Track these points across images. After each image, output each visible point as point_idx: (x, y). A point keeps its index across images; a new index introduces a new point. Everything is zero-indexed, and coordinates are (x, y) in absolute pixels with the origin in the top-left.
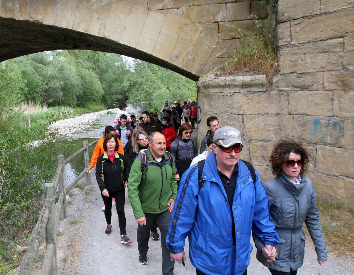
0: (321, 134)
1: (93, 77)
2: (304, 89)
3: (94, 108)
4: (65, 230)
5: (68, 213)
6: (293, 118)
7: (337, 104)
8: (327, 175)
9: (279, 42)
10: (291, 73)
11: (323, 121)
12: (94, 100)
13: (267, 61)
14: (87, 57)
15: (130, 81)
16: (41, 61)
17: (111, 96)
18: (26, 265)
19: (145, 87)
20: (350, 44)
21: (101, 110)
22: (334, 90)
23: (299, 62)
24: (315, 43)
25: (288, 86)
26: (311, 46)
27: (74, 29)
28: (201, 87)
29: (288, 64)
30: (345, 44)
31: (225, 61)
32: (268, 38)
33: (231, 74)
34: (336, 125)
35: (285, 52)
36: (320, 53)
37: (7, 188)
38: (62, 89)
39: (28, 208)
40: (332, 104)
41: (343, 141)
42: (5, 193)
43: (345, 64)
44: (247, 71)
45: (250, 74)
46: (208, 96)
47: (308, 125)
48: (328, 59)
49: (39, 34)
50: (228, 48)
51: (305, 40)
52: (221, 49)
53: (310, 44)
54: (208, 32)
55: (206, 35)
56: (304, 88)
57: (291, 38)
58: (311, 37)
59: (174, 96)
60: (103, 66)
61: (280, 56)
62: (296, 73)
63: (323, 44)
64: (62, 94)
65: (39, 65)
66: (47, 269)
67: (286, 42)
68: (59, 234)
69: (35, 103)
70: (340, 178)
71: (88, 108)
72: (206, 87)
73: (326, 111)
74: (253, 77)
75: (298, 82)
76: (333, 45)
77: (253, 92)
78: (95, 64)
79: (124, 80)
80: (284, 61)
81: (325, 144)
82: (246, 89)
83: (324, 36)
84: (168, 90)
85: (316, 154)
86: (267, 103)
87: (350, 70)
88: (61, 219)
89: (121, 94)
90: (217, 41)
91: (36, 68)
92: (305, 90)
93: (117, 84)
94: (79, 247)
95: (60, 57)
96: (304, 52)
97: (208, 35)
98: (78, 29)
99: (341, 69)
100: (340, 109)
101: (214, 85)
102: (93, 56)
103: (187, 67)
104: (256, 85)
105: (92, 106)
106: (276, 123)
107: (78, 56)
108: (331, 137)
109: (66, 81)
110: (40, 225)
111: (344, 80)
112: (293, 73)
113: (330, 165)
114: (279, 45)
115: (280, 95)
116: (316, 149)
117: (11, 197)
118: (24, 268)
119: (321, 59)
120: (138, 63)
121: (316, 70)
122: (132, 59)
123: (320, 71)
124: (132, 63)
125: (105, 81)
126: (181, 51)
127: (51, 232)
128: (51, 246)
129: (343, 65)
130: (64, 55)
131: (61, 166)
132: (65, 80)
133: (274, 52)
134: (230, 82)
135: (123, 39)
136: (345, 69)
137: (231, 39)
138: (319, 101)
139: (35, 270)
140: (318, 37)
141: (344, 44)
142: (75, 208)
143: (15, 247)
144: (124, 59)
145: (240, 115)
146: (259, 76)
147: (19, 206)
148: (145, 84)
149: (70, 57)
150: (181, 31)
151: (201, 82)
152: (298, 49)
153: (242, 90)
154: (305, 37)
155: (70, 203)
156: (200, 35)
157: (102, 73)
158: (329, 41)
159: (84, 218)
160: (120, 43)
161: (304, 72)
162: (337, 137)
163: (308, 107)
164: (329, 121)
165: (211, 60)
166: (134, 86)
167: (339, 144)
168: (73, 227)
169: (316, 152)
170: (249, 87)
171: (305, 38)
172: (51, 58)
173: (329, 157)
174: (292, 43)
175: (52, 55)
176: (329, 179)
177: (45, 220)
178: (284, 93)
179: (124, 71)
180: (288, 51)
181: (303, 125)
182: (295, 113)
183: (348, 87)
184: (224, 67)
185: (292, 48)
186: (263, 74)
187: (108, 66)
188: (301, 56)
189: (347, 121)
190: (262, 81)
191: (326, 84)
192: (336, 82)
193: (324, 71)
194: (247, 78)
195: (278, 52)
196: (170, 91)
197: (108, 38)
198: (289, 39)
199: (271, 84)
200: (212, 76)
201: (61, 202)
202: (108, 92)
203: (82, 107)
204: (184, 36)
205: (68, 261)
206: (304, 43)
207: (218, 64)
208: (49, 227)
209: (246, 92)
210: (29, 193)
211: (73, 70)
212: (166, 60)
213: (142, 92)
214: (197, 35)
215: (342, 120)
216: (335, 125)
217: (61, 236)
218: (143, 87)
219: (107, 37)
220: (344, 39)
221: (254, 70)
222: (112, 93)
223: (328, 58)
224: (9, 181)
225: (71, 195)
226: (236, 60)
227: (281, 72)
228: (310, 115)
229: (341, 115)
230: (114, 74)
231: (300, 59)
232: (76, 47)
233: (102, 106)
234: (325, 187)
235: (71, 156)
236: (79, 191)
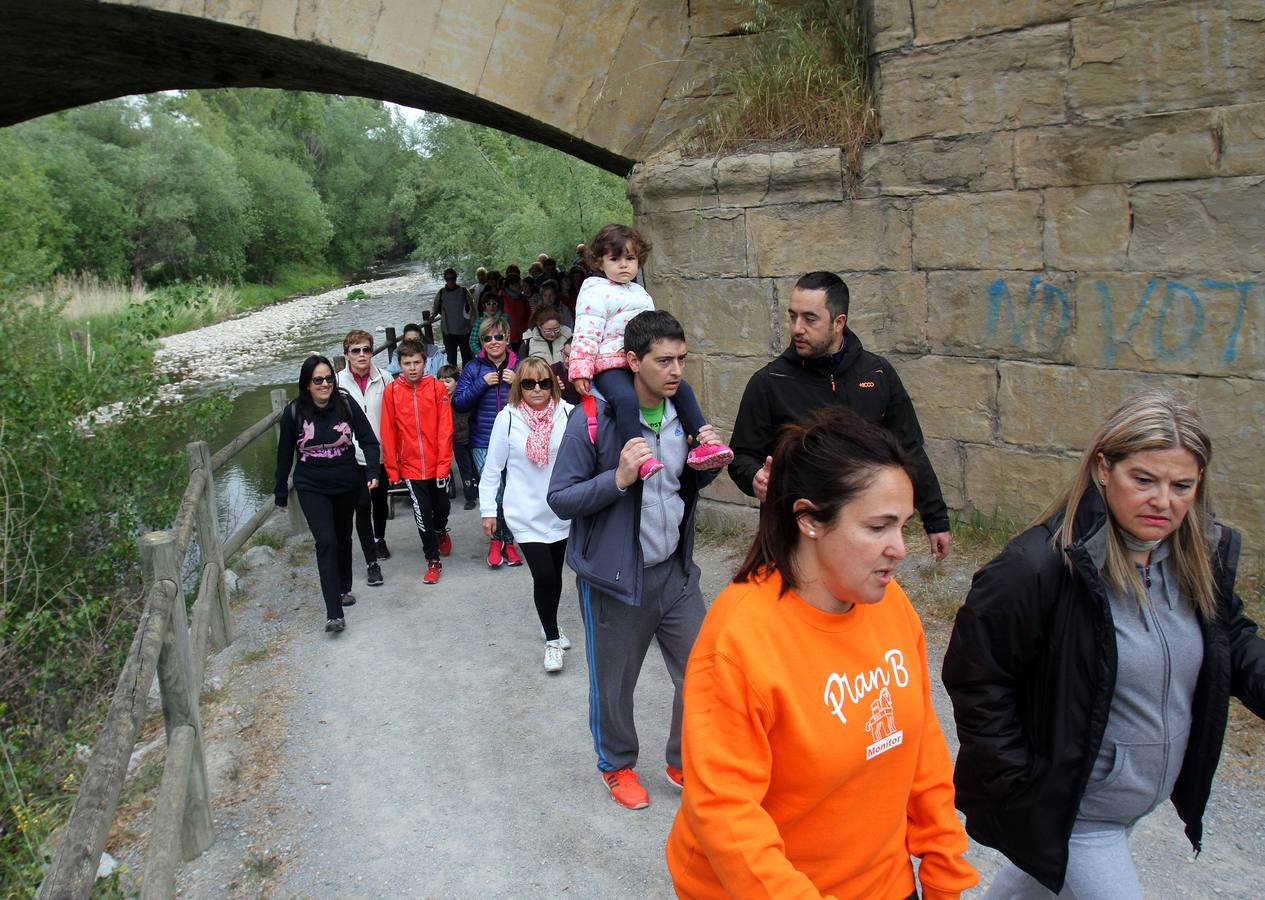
0: (1012, 325)
1: (293, 180)
2: (957, 189)
3: (307, 282)
4: (230, 681)
5: (235, 630)
6: (928, 280)
7: (1056, 232)
8: (1030, 450)
9: (875, 40)
10: (916, 139)
11: (1014, 287)
12: (302, 257)
13: (843, 103)
14: (268, 113)
15: (418, 187)
16: (112, 134)
17: (357, 241)
18: (94, 795)
19: (468, 204)
20: (1089, 42)
21: (327, 289)
22: (1044, 188)
23: (940, 102)
24: (987, 42)
25: (909, 182)
26: (973, 49)
27: (209, 17)
28: (641, 193)
29: (905, 110)
30: (1074, 42)
31: (711, 106)
32: (844, 27)
33: (731, 148)
34: (1052, 297)
35: (896, 71)
36: (1002, 73)
37: (23, 562)
38: (192, 226)
39: (102, 623)
40: (1042, 233)
41: (1074, 346)
42: (18, 580)
43: (1074, 103)
44: (783, 138)
45: (790, 145)
46: (665, 223)
47: (972, 298)
48: (1025, 92)
49: (93, 39)
50: (721, 65)
51: (953, 33)
52: (699, 68)
53: (970, 44)
54: (656, 14)
55: (650, 24)
56: (956, 186)
57: (913, 25)
58: (975, 20)
59: (563, 231)
60: (325, 140)
61: (882, 84)
62: (932, 137)
63: (1010, 42)
64: (192, 239)
65: (103, 146)
66: (174, 805)
67: (899, 39)
68: (209, 697)
69: (103, 277)
70: (1068, 456)
71: (283, 282)
72: (657, 194)
73: (1024, 255)
74: (799, 155)
75: (939, 167)
76: (1039, 46)
77: (803, 205)
78: (298, 137)
79: (399, 185)
80: (894, 102)
81: (1025, 356)
82: (781, 195)
83: (1012, 18)
84: (542, 213)
85: (999, 387)
86: (846, 236)
87: (1090, 123)
88: (214, 646)
89: (391, 232)
90: (684, 42)
91: (96, 157)
92: (961, 191)
93: (375, 201)
94: (279, 730)
95: (177, 117)
96: (953, 70)
97: (657, 23)
98: (223, 16)
99: (1065, 121)
100: (1064, 246)
101: (681, 185)
102: (287, 108)
103: (592, 131)
104: (810, 181)
105: (296, 276)
106: (876, 300)
107: (237, 112)
108: (1040, 333)
109: (204, 198)
110: (136, 667)
111: (1073, 156)
112: (923, 137)
113: (1038, 420)
114: (878, 50)
115: (886, 210)
116: (998, 373)
117: (41, 590)
118: (89, 806)
119: (1006, 92)
120: (439, 126)
121: (992, 127)
122: (421, 113)
123: (1004, 129)
124: (420, 126)
125: (335, 191)
126: (570, 80)
127: (179, 689)
128: (182, 733)
129: (1070, 109)
130: (188, 109)
131: (200, 478)
132: (199, 193)
133: (865, 74)
134: (730, 176)
135: (378, 47)
136: (1076, 121)
137: (727, 35)
138: (1004, 224)
139: (141, 814)
140: (994, 20)
141: (1071, 40)
142: (261, 610)
143: (69, 751)
144: (394, 117)
145: (765, 280)
146: (819, 152)
147: (69, 617)
148: (468, 196)
149: (211, 114)
150: (566, 13)
151: (639, 177)
152: (935, 62)
153: (768, 199)
154: (956, 21)
155: (240, 595)
156: (628, 24)
157: (323, 165)
158: (1027, 34)
159: (289, 640)
160: (370, 59)
161: (955, 133)
162: (1058, 332)
163: (970, 243)
164: (1033, 284)
165: (669, 106)
166: (431, 203)
167: (1064, 355)
168: (256, 669)
169: (999, 383)
170: (790, 189)
171: (956, 26)
172: (146, 121)
173: (1035, 394)
174: (917, 42)
175: (148, 110)
176: (1038, 461)
177: (153, 652)
178: (897, 203)
179: (394, 153)
180: (904, 69)
181: (958, 301)
182: (934, 265)
183: (1085, 176)
184: (707, 126)
185: (917, 60)
186: (832, 146)
187: (342, 140)
188: (945, 83)
189: (1084, 282)
190: (828, 167)
191: (1022, 171)
192: (1050, 163)
193: (1015, 130)
194: (783, 160)
195: (877, 74)
196: (549, 214)
197: (329, 45)
198: (908, 31)
199: (858, 176)
200: (674, 157)
201: (209, 594)
202: (349, 229)
203: (264, 283)
204: (579, 30)
205: (247, 776)
206: (953, 41)
207: (691, 119)
208: (170, 673)
209: (781, 204)
210: (101, 573)
211: (226, 157)
212: (526, 112)
213: (459, 221)
214: (620, 24)
215: (1070, 281)
216: (1049, 295)
217: (218, 702)
218: (461, 207)
219: (325, 42)
220: (1070, 27)
221: (805, 134)
222: (363, 230)
223: (1025, 88)
224: (28, 539)
225: (243, 571)
226: (747, 101)
227: (887, 138)
228: (978, 270)
229: (1068, 263)
230: (365, 168)
231: (940, 93)
232: (224, 80)
233: (330, 275)
234: (1027, 487)
235: (232, 443)
236: (269, 554)
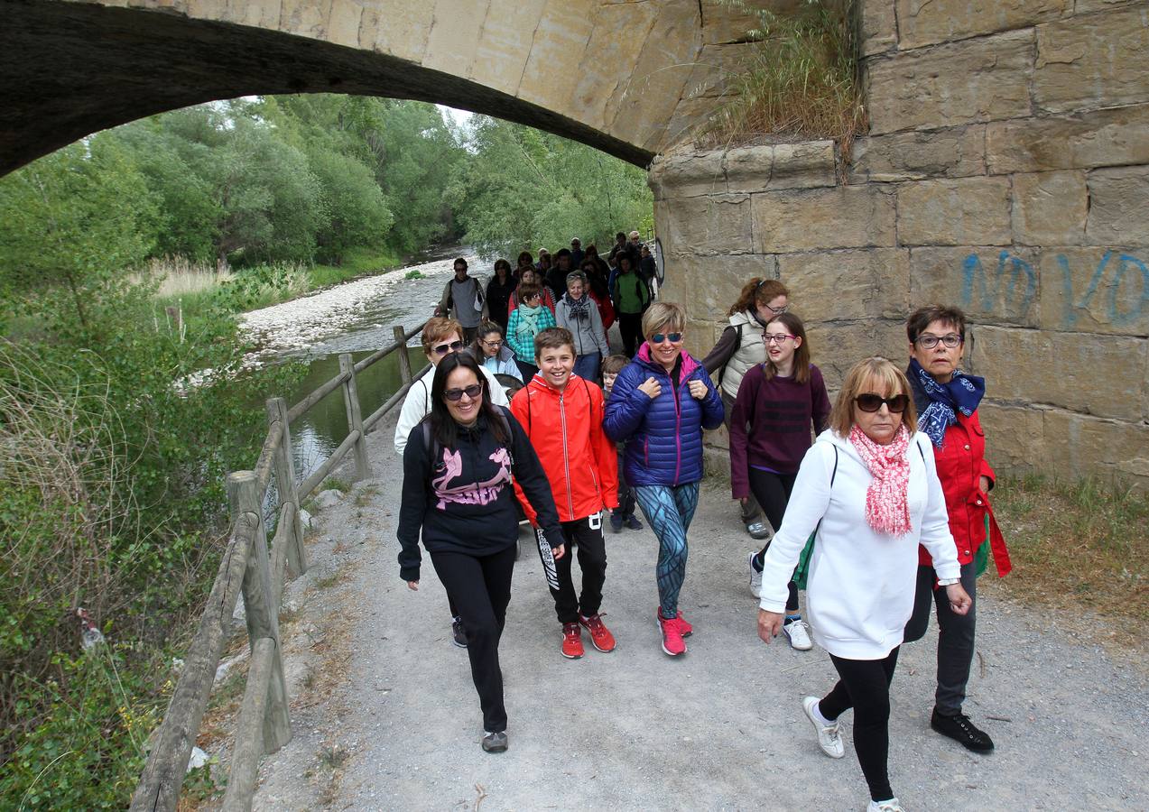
0: (983, 294)
1: (357, 175)
2: (936, 175)
3: (370, 264)
4: (305, 604)
5: (309, 562)
6: (910, 255)
7: (1022, 212)
8: (1000, 403)
9: (865, 44)
10: (899, 132)
11: (986, 261)
12: (365, 242)
13: (836, 101)
14: (335, 116)
15: (467, 180)
16: (200, 134)
17: (414, 228)
18: (190, 687)
19: (511, 195)
20: (1051, 44)
21: (388, 270)
22: (1012, 173)
23: (920, 99)
24: (963, 46)
25: (894, 169)
26: (949, 52)
27: (284, 30)
28: (660, 181)
29: (890, 107)
30: (1039, 45)
31: (722, 104)
32: (837, 35)
33: (739, 141)
34: (1020, 269)
35: (883, 72)
36: (975, 73)
37: (126, 502)
38: (269, 214)
39: (194, 555)
40: (1010, 213)
41: (1038, 311)
42: (122, 518)
43: (1038, 99)
44: (784, 132)
45: (790, 138)
46: (681, 207)
47: (949, 271)
48: (996, 89)
49: (182, 51)
50: (730, 68)
51: (933, 38)
52: (711, 71)
53: (947, 48)
54: (673, 24)
55: (667, 34)
56: (935, 173)
57: (898, 32)
58: (951, 26)
59: (593, 218)
60: (386, 139)
61: (871, 84)
62: (914, 130)
63: (982, 46)
64: (270, 228)
65: (194, 144)
66: (258, 704)
67: (885, 44)
68: (287, 617)
69: (193, 260)
70: (1033, 408)
71: (349, 264)
72: (674, 181)
73: (994, 232)
74: (798, 147)
75: (921, 156)
76: (1008, 49)
77: (801, 190)
78: (362, 137)
79: (450, 178)
80: (882, 99)
81: (995, 320)
82: (782, 182)
83: (984, 24)
84: (576, 202)
85: (972, 348)
86: (839, 218)
87: (1052, 116)
88: (292, 576)
89: (443, 220)
90: (697, 49)
91: (187, 156)
92: (939, 177)
93: (430, 192)
94: (347, 645)
95: (257, 120)
96: (933, 71)
97: (673, 34)
98: (296, 30)
99: (1030, 114)
100: (1029, 224)
101: (695, 174)
102: (353, 112)
103: (617, 127)
104: (807, 170)
105: (361, 259)
106: (865, 273)
107: (308, 116)
108: (1008, 301)
109: (279, 191)
110: (225, 583)
111: (1037, 145)
112: (906, 130)
113: (1007, 377)
114: (867, 54)
115: (873, 194)
116: (972, 336)
117: (142, 528)
118: (186, 695)
119: (978, 89)
120: (485, 126)
121: (966, 121)
122: (469, 114)
123: (977, 123)
124: (469, 127)
125: (394, 183)
126: (598, 84)
127: (261, 606)
128: (264, 644)
129: (1034, 103)
130: (266, 114)
131: (278, 429)
132: (275, 186)
133: (855, 76)
134: (737, 165)
135: (431, 55)
136: (1040, 115)
137: (736, 43)
138: (977, 205)
140: (968, 26)
141: (1036, 43)
142: (331, 544)
143: (167, 664)
144: (445, 119)
145: (768, 256)
146: (815, 144)
147: (166, 549)
148: (511, 188)
149: (286, 117)
150: (595, 25)
151: (658, 168)
152: (916, 64)
153: (770, 186)
154: (935, 28)
155: (313, 531)
156: (649, 33)
157: (384, 161)
158: (996, 38)
159: (355, 569)
160: (424, 65)
161: (935, 127)
162: (1025, 300)
163: (947, 222)
164: (1002, 258)
165: (684, 105)
166: (478, 194)
167: (1029, 320)
168: (326, 595)
169: (972, 345)
170: (790, 177)
171: (935, 32)
172: (230, 124)
173: (1004, 354)
174: (901, 47)
175: (231, 115)
176: (1007, 413)
177: (238, 571)
178: (883, 188)
179: (445, 149)
180: (889, 71)
181: (937, 273)
182: (915, 242)
183: (1048, 162)
184: (718, 122)
185: (901, 62)
186: (826, 138)
187: (402, 140)
188: (925, 82)
189: (1048, 255)
190: (823, 157)
191: (993, 158)
192: (1017, 151)
193: (986, 123)
194: (784, 151)
195: (866, 75)
196: (581, 203)
197: (388, 53)
198: (893, 37)
199: (849, 164)
200: (688, 150)
201: (286, 528)
202: (407, 218)
203: (333, 265)
204: (606, 39)
205: (319, 683)
206: (932, 45)
207: (704, 117)
208: (253, 593)
209: (782, 190)
210: (193, 513)
211: (299, 154)
212: (559, 111)
213: (503, 210)
214: (642, 34)
215: (1035, 255)
216: (1017, 267)
217: (294, 622)
218: (505, 197)
219: (385, 51)
220: (1035, 32)
221: (803, 128)
222: (419, 218)
223: (995, 86)
224: (130, 483)
225: (315, 511)
226: (754, 99)
227: (874, 131)
228: (954, 246)
229: (1033, 239)
230: (420, 164)
231: (921, 91)
232: (298, 86)
233: (390, 257)
234: (997, 435)
235: (306, 399)
236: (339, 497)
